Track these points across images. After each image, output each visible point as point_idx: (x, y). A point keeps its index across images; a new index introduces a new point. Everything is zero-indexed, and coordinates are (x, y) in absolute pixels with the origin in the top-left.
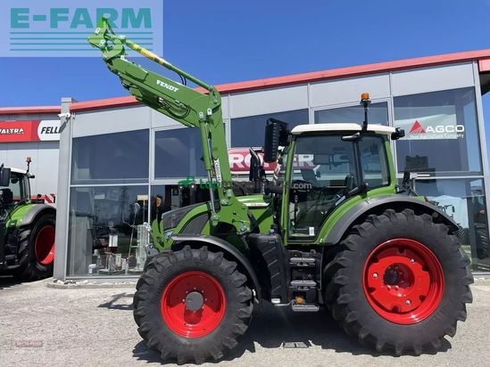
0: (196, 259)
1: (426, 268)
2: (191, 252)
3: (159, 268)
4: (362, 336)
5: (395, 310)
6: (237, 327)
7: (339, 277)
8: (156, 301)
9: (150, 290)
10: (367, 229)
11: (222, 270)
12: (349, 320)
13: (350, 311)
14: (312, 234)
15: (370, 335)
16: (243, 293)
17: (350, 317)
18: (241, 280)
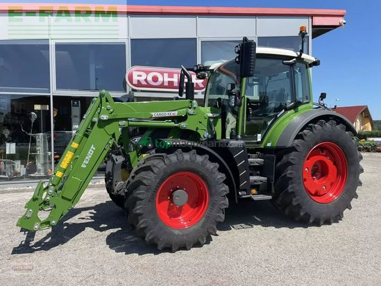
0: (187, 161)
1: (335, 164)
2: (182, 155)
3: (155, 170)
4: (302, 214)
5: (316, 194)
6: (219, 216)
7: (289, 172)
8: (152, 200)
9: (147, 191)
10: (308, 135)
11: (207, 170)
12: (295, 204)
13: (295, 197)
14: (259, 140)
15: (306, 214)
16: (224, 189)
17: (295, 202)
18: (222, 178)
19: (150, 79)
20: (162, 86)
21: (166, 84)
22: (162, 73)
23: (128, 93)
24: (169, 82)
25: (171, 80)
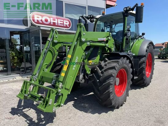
7: (144, 66)
10: (148, 50)
19: (43, 20)
20: (50, 24)
21: (52, 24)
22: (50, 17)
23: (29, 27)
24: (53, 22)
25: (54, 21)
